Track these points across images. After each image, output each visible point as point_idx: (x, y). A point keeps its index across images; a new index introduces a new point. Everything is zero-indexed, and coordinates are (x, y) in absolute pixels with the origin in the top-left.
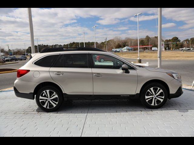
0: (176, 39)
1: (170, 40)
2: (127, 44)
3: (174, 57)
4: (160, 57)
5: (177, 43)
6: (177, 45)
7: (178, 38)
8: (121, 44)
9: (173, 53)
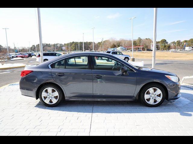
0: (164, 41)
1: (159, 42)
2: (121, 44)
3: (163, 57)
4: (154, 57)
5: (165, 45)
6: (165, 46)
7: (166, 41)
8: (115, 44)
9: (162, 54)
